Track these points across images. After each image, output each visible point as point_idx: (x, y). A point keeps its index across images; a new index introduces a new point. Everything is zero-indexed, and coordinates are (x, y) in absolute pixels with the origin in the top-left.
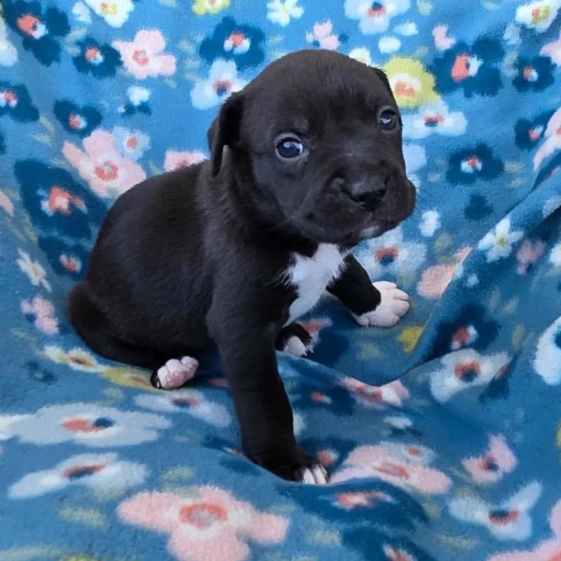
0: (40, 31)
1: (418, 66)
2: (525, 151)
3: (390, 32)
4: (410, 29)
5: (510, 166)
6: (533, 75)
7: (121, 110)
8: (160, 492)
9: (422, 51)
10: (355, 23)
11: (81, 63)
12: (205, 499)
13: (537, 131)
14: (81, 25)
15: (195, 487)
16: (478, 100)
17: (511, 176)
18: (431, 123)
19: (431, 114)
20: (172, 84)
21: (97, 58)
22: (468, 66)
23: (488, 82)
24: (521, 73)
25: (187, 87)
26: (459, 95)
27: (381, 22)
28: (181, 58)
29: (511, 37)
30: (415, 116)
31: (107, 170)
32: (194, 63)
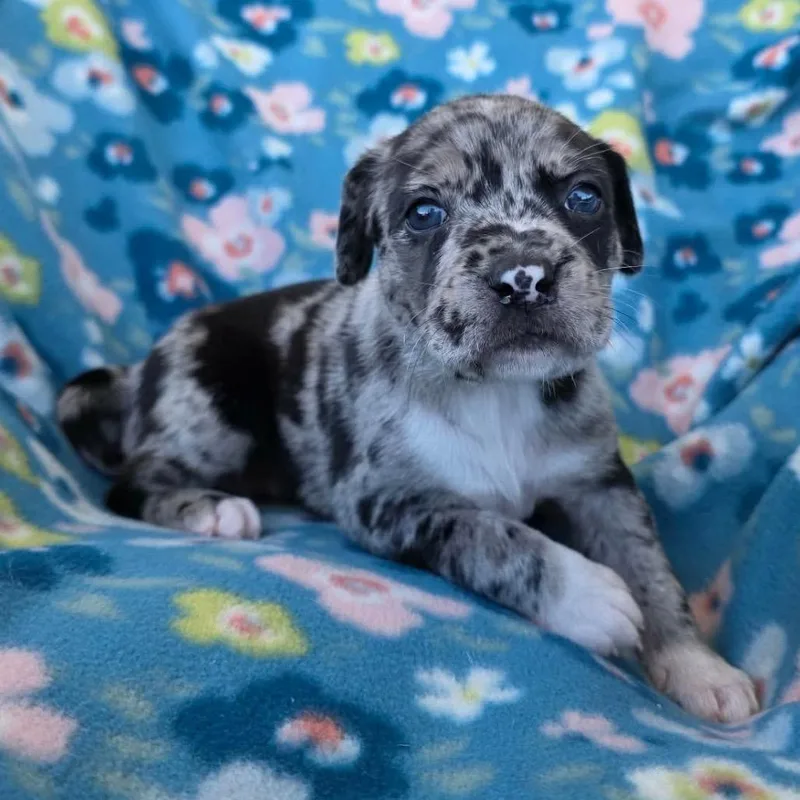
0: (159, 85)
3: (600, 84)
4: (625, 81)
5: (731, 265)
6: (754, 167)
7: (253, 166)
11: (210, 119)
14: (206, 71)
17: (730, 275)
20: (320, 143)
21: (224, 107)
22: (670, 153)
24: (739, 165)
28: (332, 112)
31: (240, 246)
32: (348, 116)
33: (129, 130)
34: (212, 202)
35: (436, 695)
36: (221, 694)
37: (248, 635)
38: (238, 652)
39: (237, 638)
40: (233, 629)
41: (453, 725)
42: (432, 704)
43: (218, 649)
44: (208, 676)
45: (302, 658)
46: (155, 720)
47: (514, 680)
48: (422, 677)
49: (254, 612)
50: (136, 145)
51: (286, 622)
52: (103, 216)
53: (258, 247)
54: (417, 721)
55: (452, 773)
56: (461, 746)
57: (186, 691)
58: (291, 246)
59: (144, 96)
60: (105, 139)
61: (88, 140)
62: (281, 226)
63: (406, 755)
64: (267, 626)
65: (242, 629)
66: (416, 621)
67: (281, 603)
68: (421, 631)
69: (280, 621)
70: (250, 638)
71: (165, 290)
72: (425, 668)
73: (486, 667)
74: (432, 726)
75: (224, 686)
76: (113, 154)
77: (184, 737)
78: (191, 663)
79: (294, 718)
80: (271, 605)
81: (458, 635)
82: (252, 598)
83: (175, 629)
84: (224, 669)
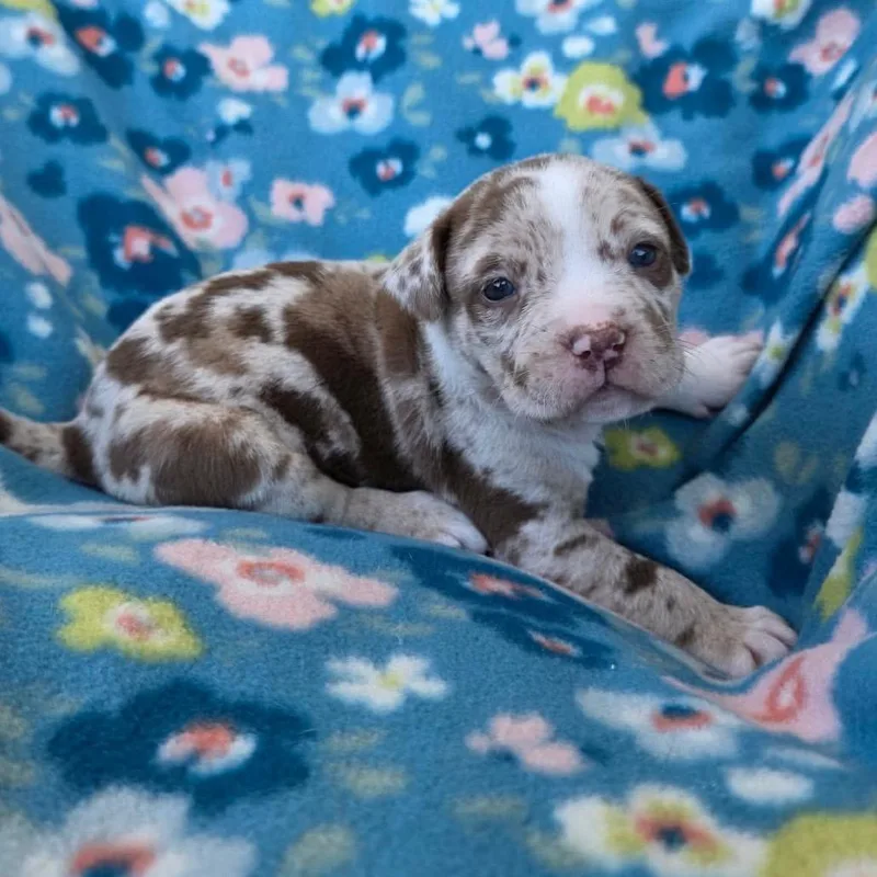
0: (107, 47)
1: (618, 75)
2: (768, 194)
3: (578, 30)
4: (606, 25)
5: (748, 213)
6: (779, 89)
7: (210, 136)
8: (218, 544)
9: (624, 55)
10: (529, 22)
11: (161, 84)
12: (276, 560)
13: (784, 166)
14: (157, 31)
15: (265, 547)
16: (701, 122)
17: (749, 228)
18: (638, 150)
19: (637, 138)
20: (283, 103)
21: (177, 71)
22: (686, 78)
23: (715, 98)
24: (762, 86)
25: (303, 104)
26: (675, 117)
27: (565, 18)
28: (295, 69)
29: (745, 37)
30: (615, 140)
31: (197, 218)
32: (312, 75)
33: (76, 91)
34: (166, 171)
35: (350, 681)
36: (105, 709)
37: (137, 636)
38: (128, 657)
39: (125, 640)
40: (122, 630)
41: (370, 714)
42: (346, 691)
43: (106, 653)
44: (92, 687)
45: (196, 661)
46: (28, 740)
47: (440, 669)
48: (335, 665)
49: (142, 610)
50: (83, 106)
51: (178, 623)
52: (47, 181)
53: (217, 222)
54: (326, 709)
55: (361, 769)
56: (374, 739)
57: (65, 706)
58: (254, 223)
59: (89, 57)
60: (48, 100)
61: (29, 101)
62: (242, 201)
63: (311, 743)
64: (158, 625)
65: (131, 630)
66: (328, 612)
67: (174, 601)
68: (334, 622)
69: (170, 620)
70: (139, 640)
71: (120, 256)
72: (339, 658)
73: (408, 655)
74: (344, 713)
75: (108, 699)
76: (57, 116)
77: (58, 759)
78: (75, 675)
79: (179, 730)
80: (163, 603)
81: (377, 624)
82: (141, 596)
83: (59, 639)
84: (111, 678)
